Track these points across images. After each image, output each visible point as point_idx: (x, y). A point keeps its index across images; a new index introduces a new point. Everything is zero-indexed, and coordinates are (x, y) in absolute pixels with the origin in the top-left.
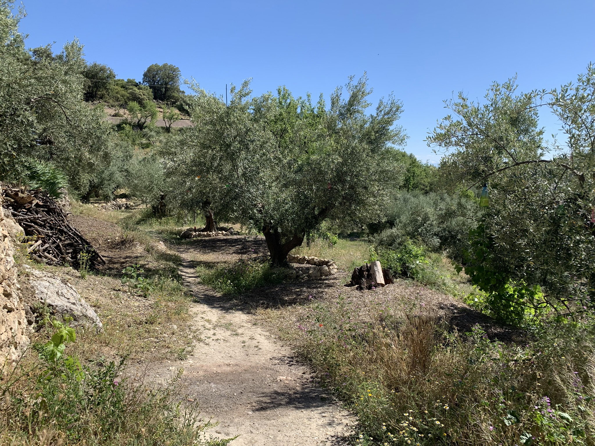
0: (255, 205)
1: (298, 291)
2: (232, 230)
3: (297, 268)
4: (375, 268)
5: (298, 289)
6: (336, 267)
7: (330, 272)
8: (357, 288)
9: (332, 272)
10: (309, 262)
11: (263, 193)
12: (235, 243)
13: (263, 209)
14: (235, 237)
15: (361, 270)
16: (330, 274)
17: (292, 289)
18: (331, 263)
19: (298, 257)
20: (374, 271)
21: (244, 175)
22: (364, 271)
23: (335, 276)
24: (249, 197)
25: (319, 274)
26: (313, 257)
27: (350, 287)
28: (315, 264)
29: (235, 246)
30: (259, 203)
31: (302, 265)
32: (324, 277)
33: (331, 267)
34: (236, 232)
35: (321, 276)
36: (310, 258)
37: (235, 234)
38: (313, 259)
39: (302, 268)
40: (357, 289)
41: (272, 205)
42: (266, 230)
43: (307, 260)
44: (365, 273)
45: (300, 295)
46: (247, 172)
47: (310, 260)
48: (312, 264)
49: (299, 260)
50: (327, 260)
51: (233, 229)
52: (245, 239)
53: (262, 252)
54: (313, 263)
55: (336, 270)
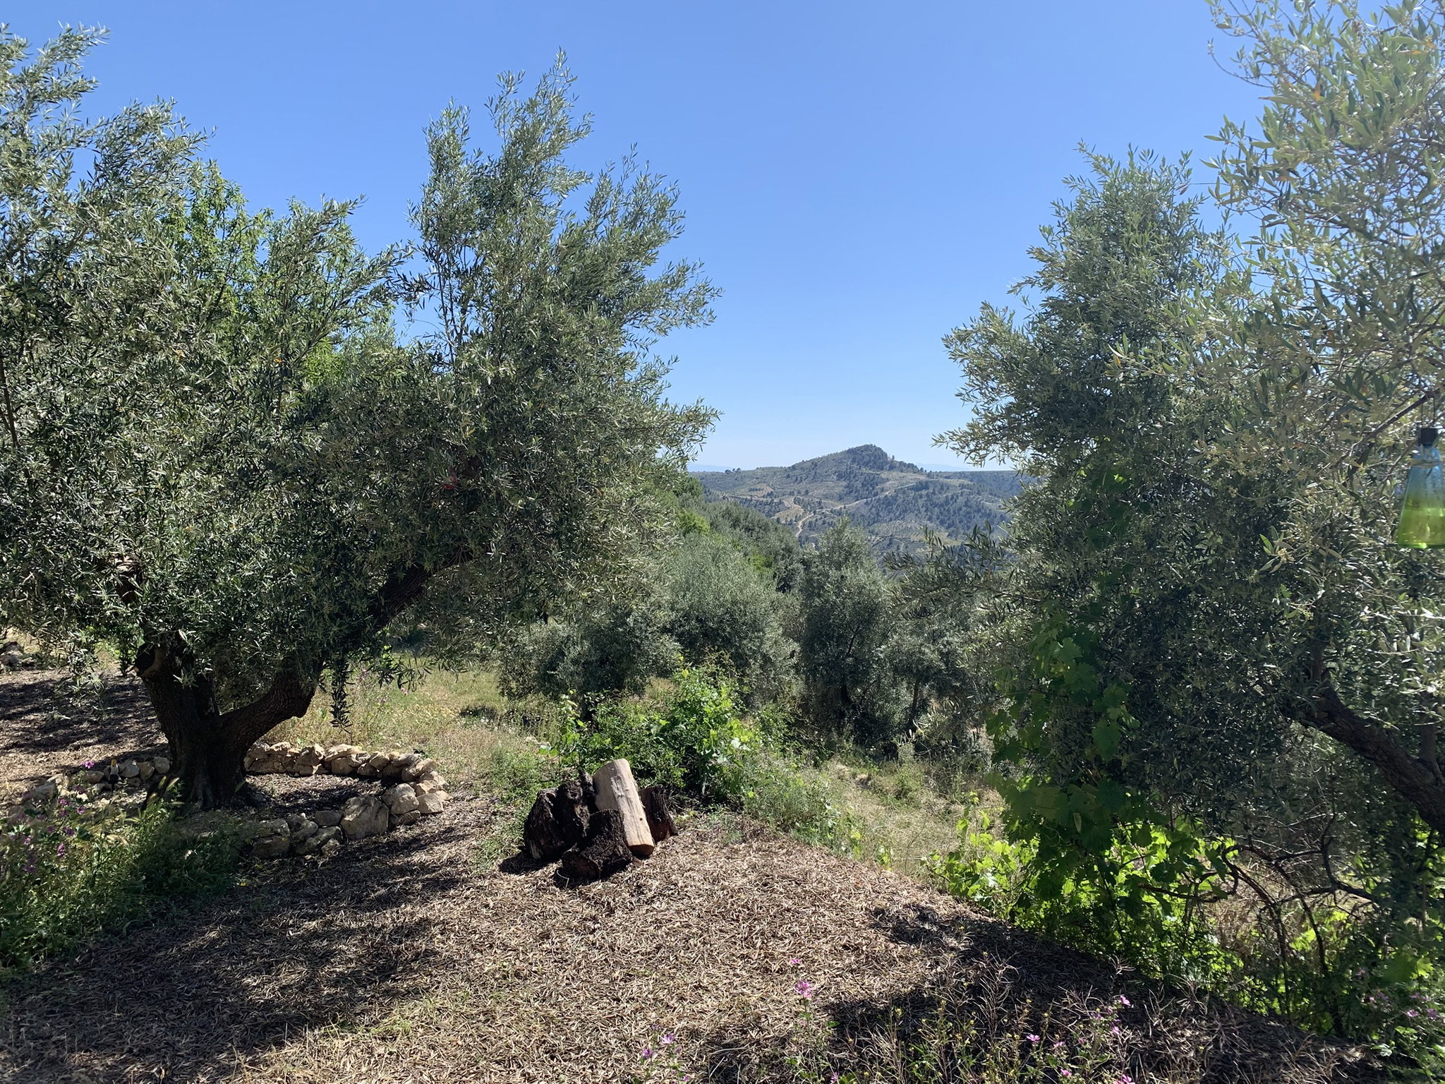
0: (101, 564)
1: (315, 935)
2: (17, 653)
3: (287, 797)
4: (615, 786)
5: (312, 918)
6: (441, 781)
7: (423, 804)
8: (555, 877)
9: (432, 806)
10: (328, 767)
11: (139, 513)
12: (22, 701)
13: (139, 580)
14: (26, 678)
15: (561, 801)
16: (426, 814)
17: (286, 927)
18: (420, 767)
19: (285, 750)
20: (614, 799)
21: (44, 432)
22: (576, 802)
23: (446, 820)
24: (69, 529)
25: (383, 820)
26: (345, 747)
27: (527, 870)
28: (354, 772)
29: (21, 714)
30: (120, 557)
31: (304, 783)
32: (402, 833)
33: (425, 786)
34: (30, 660)
35: (392, 828)
36: (334, 750)
37: (27, 666)
38: (346, 755)
39: (305, 794)
40: (559, 881)
41: (182, 563)
42: (151, 663)
43: (322, 762)
44: (578, 810)
45: (326, 956)
46: (58, 423)
47: (335, 758)
48: (343, 775)
49: (291, 763)
50: (403, 757)
51: (21, 650)
52: (64, 683)
53: (132, 735)
54: (348, 770)
55: (442, 795)
